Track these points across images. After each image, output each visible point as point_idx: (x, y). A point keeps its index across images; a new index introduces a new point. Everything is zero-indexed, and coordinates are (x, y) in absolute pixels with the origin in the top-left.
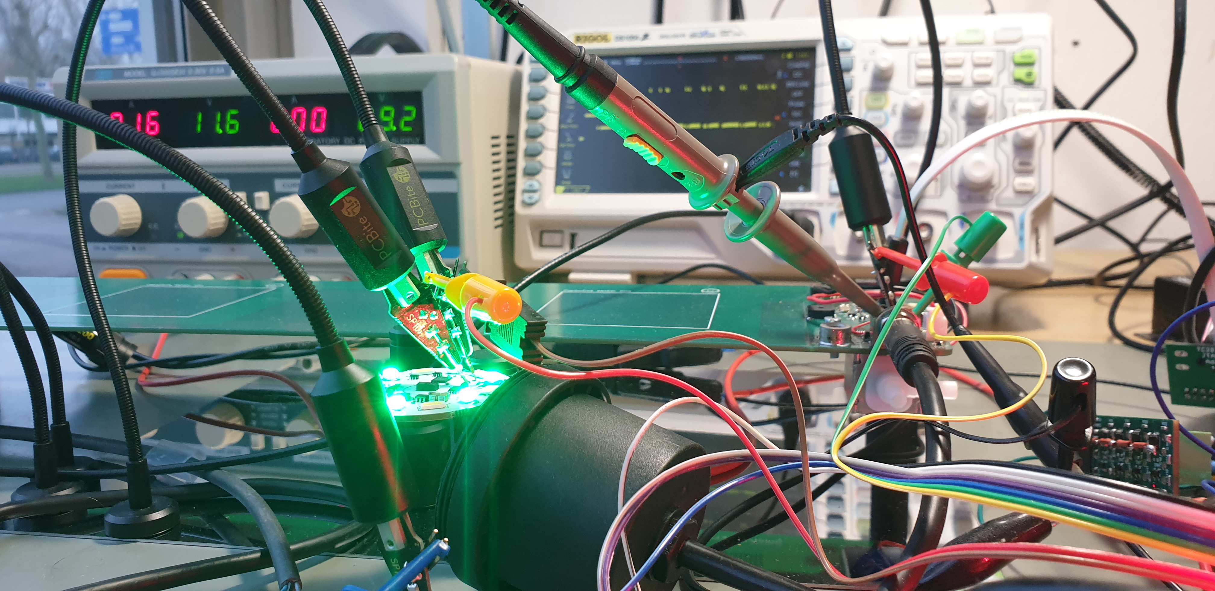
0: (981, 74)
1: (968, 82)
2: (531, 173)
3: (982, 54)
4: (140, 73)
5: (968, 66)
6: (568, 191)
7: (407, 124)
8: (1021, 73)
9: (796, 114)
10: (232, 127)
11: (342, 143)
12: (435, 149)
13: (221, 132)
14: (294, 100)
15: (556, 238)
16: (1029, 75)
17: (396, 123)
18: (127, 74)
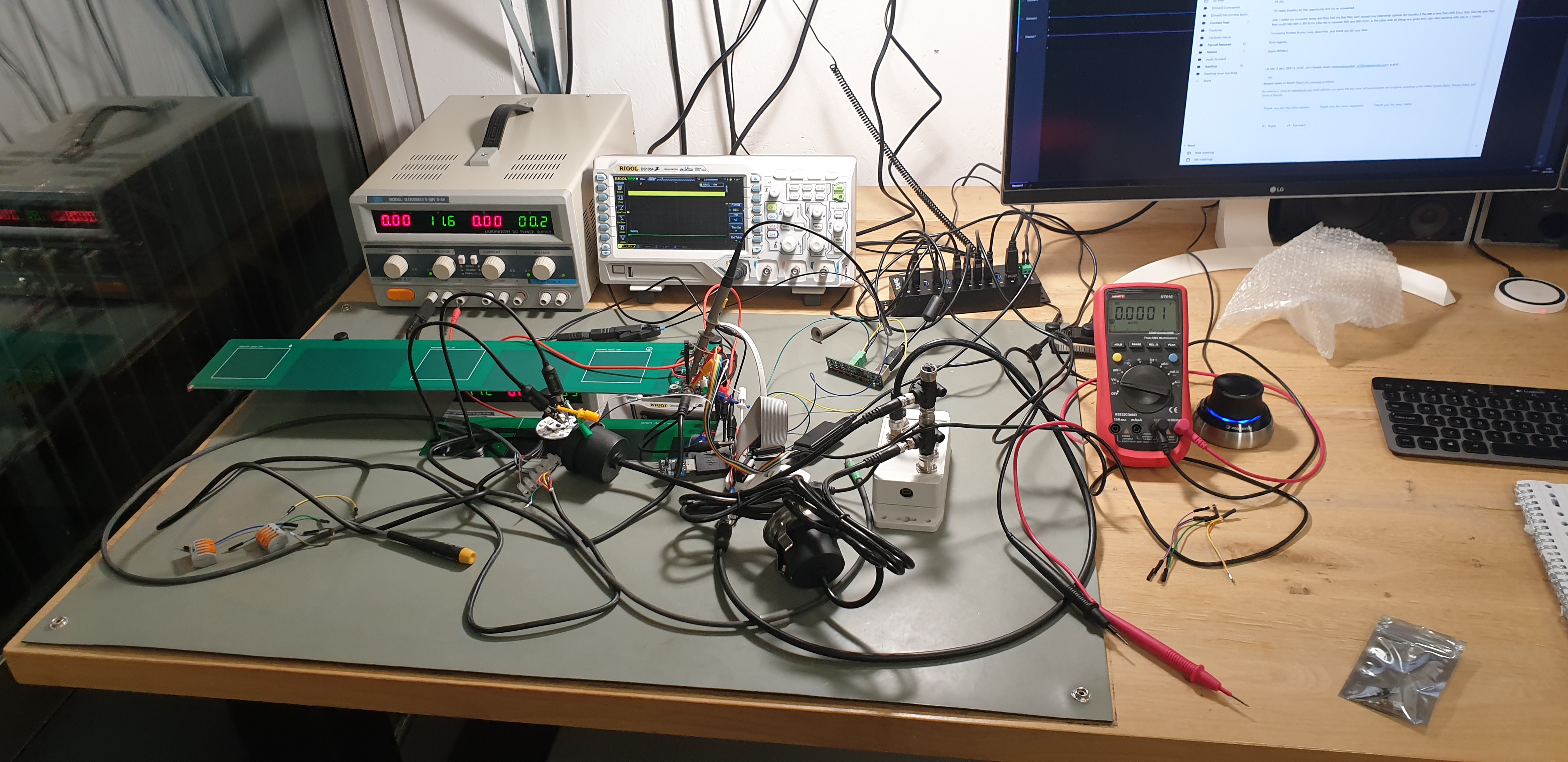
0: (820, 196)
1: (813, 199)
2: (604, 240)
3: (819, 187)
4: (398, 199)
5: (813, 192)
6: (624, 247)
7: (544, 224)
8: (837, 196)
9: (735, 210)
10: (451, 223)
11: (511, 233)
12: (560, 238)
13: (445, 225)
14: (484, 213)
15: (621, 269)
16: (841, 197)
17: (538, 223)
18: (391, 199)
